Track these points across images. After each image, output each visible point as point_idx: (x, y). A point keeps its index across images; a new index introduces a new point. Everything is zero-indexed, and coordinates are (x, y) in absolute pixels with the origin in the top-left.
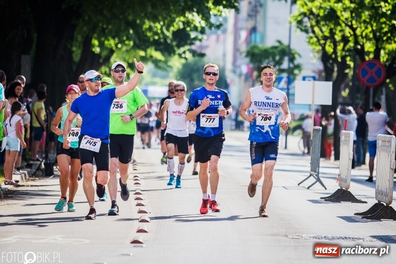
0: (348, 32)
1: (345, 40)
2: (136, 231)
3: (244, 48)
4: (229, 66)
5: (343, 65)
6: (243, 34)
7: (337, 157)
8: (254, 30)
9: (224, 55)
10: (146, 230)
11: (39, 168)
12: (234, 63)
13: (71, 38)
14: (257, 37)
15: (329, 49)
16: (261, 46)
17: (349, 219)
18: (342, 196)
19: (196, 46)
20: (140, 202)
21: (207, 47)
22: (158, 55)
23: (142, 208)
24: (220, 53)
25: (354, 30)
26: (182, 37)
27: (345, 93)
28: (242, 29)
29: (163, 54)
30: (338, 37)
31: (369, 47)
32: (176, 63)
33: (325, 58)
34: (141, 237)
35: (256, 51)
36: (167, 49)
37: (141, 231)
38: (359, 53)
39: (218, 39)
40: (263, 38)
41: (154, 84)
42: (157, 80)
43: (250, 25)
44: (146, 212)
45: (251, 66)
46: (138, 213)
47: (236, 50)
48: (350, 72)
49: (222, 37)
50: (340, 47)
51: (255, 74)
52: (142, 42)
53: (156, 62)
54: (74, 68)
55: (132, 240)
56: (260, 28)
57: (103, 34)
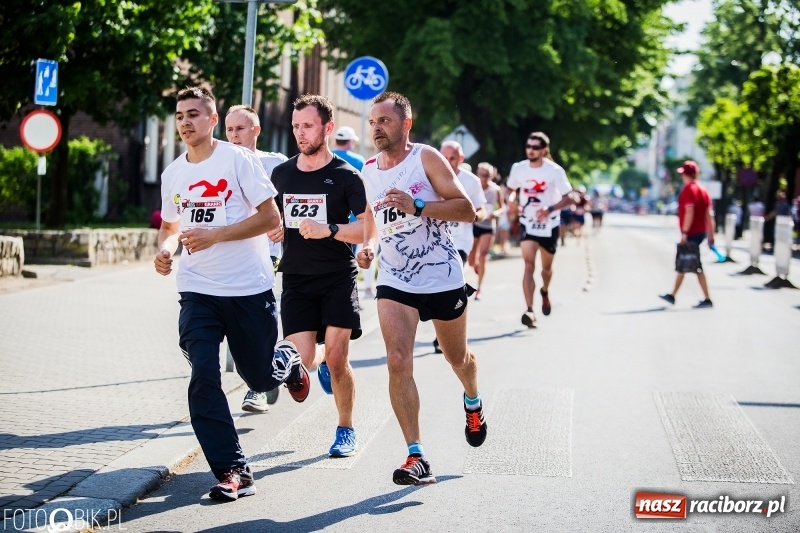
0: (733, 149)
1: (730, 154)
3: (662, 158)
4: (652, 172)
5: (729, 172)
6: (661, 151)
7: (724, 231)
8: (668, 148)
9: (649, 164)
12: (657, 171)
14: (671, 153)
15: (719, 159)
16: (674, 158)
17: (732, 275)
18: (728, 259)
19: (630, 158)
21: (637, 159)
22: (603, 165)
25: (735, 146)
26: (620, 152)
27: (730, 190)
30: (726, 151)
31: (746, 159)
32: (616, 169)
33: (717, 166)
34: (588, 287)
35: (670, 161)
36: (608, 159)
37: (588, 282)
38: (739, 163)
39: (644, 154)
40: (675, 153)
43: (664, 144)
45: (667, 172)
47: (658, 163)
48: (733, 177)
49: (647, 152)
50: (727, 160)
51: (669, 178)
52: (594, 156)
53: (601, 169)
55: (583, 288)
56: (673, 146)
57: (568, 151)
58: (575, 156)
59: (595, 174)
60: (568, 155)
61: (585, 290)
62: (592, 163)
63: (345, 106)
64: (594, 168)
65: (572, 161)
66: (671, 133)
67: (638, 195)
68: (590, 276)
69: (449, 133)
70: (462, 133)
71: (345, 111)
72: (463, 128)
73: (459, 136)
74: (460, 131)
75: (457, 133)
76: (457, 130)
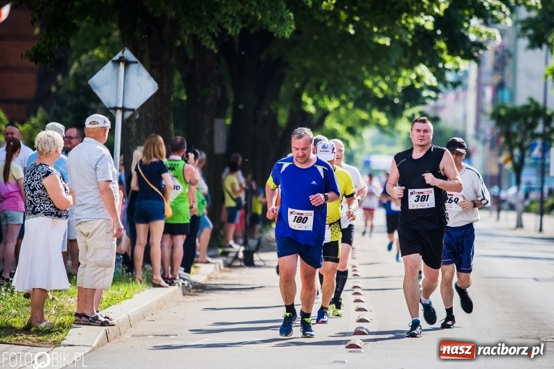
2: (354, 333)
3: (489, 109)
4: (471, 131)
6: (489, 92)
8: (500, 86)
9: (465, 117)
10: (365, 332)
11: (236, 258)
12: (478, 127)
13: (276, 97)
14: (506, 95)
16: (509, 105)
19: (429, 106)
20: (358, 297)
21: (442, 108)
22: (382, 118)
23: (360, 305)
24: (459, 115)
26: (412, 95)
28: (486, 85)
32: (405, 127)
35: (503, 112)
36: (395, 112)
37: (359, 333)
39: (457, 98)
40: (513, 96)
41: (377, 153)
42: (383, 148)
43: (496, 79)
44: (365, 310)
45: (498, 130)
46: (356, 311)
47: (480, 110)
49: (462, 95)
51: (502, 140)
52: (365, 100)
53: (379, 126)
54: (280, 134)
55: (348, 344)
56: (509, 83)
57: (315, 92)
59: (369, 133)
60: (315, 104)
61: (352, 346)
62: (364, 115)
64: (364, 123)
65: (325, 113)
66: (504, 59)
69: (102, 63)
70: (127, 63)
72: (128, 54)
73: (122, 66)
74: (122, 59)
75: (117, 62)
76: (116, 58)
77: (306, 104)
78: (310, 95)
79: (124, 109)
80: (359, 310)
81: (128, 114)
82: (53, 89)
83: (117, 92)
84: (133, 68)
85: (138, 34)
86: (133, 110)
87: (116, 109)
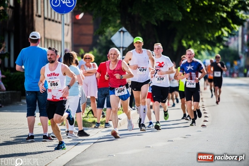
2: (203, 121)
4: (240, 50)
9: (238, 46)
10: (207, 120)
21: (230, 43)
26: (220, 39)
28: (245, 34)
29: (211, 47)
32: (217, 50)
34: (205, 124)
36: (213, 44)
37: (205, 121)
39: (235, 39)
43: (248, 32)
47: (243, 43)
53: (208, 50)
55: (201, 125)
58: (191, 43)
60: (186, 43)
61: (203, 126)
62: (203, 47)
63: (49, 17)
64: (204, 50)
65: (189, 47)
67: (232, 65)
68: (206, 117)
69: (115, 32)
70: (124, 32)
71: (49, 20)
72: (124, 29)
73: (122, 33)
74: (122, 31)
75: (120, 32)
76: (120, 30)
77: (183, 43)
78: (185, 40)
79: (123, 48)
80: (205, 113)
81: (124, 49)
82: (98, 41)
83: (120, 42)
84: (126, 33)
85: (127, 23)
86: (126, 48)
87: (120, 47)
